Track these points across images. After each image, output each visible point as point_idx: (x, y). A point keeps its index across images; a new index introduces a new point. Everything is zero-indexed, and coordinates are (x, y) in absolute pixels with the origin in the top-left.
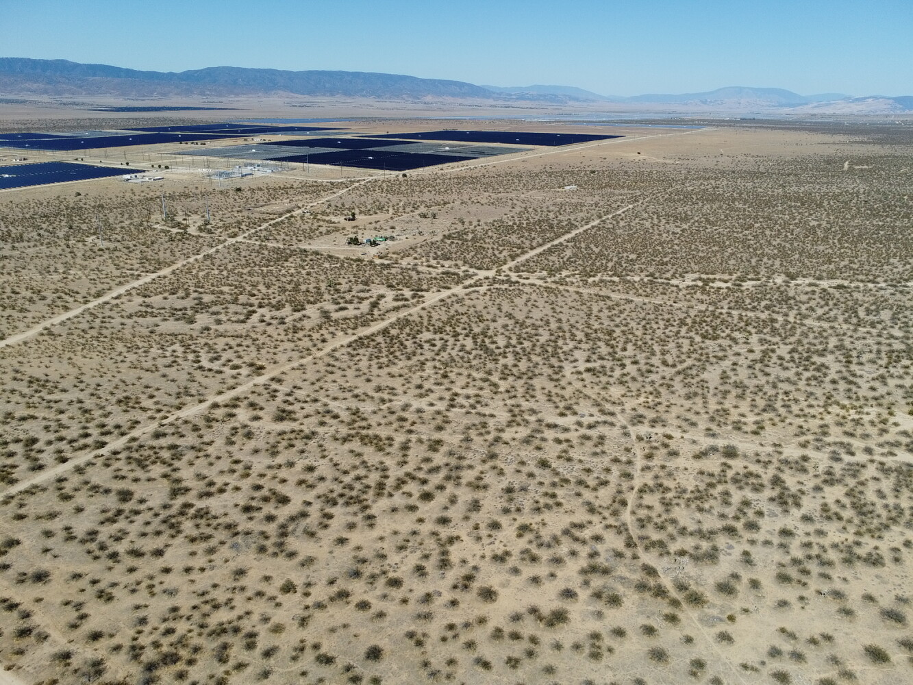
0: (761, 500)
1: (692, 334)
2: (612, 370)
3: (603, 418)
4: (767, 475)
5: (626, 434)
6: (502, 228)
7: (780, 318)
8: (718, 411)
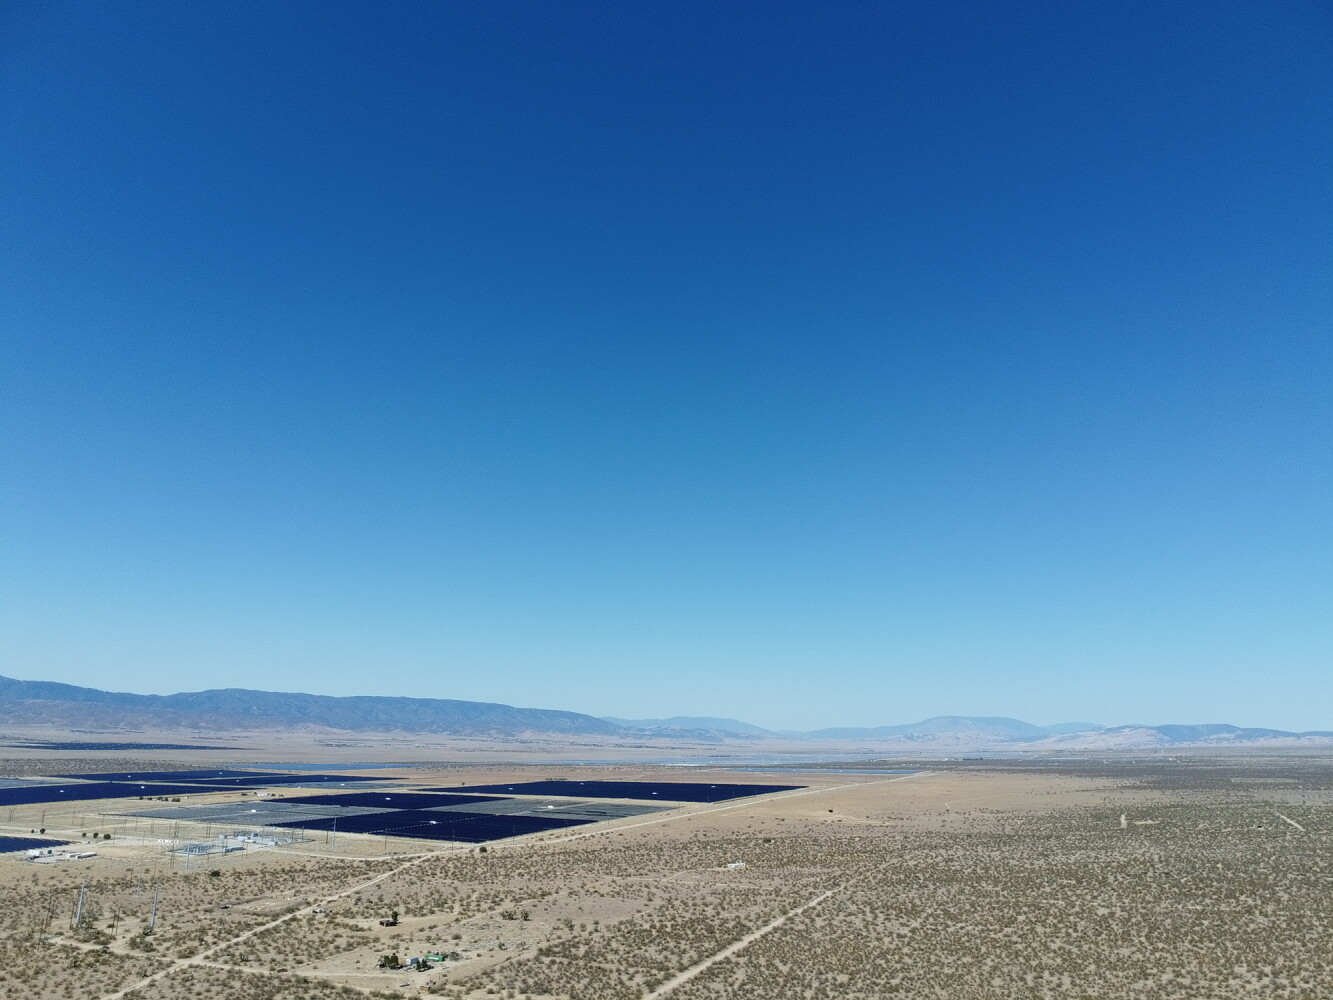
6: (633, 935)
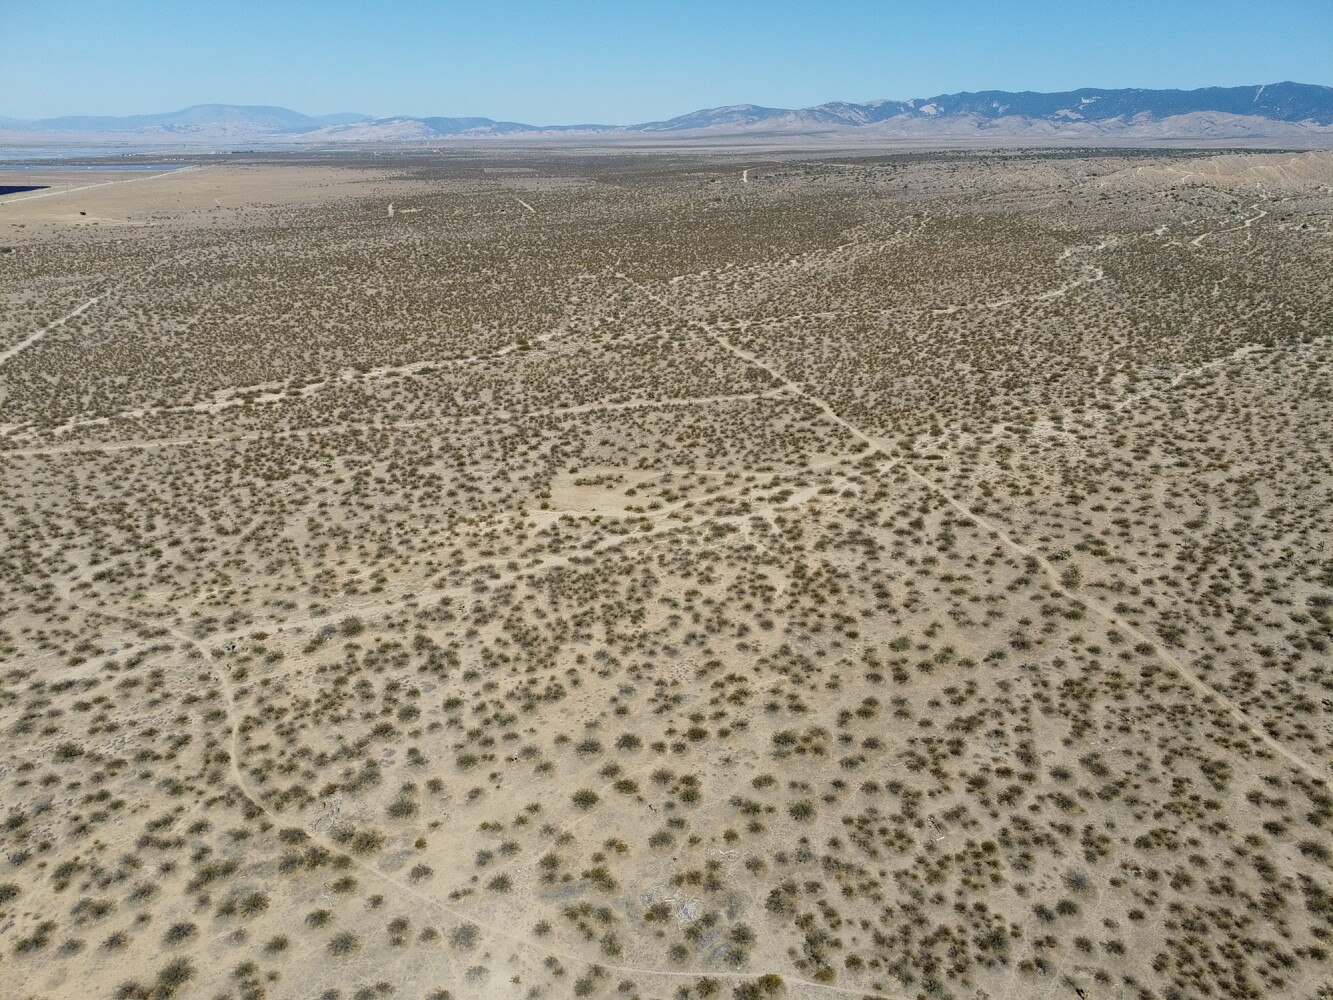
0: (410, 675)
1: (250, 478)
2: (141, 565)
3: (150, 643)
4: (407, 639)
5: (195, 655)
7: (364, 428)
8: (319, 576)
